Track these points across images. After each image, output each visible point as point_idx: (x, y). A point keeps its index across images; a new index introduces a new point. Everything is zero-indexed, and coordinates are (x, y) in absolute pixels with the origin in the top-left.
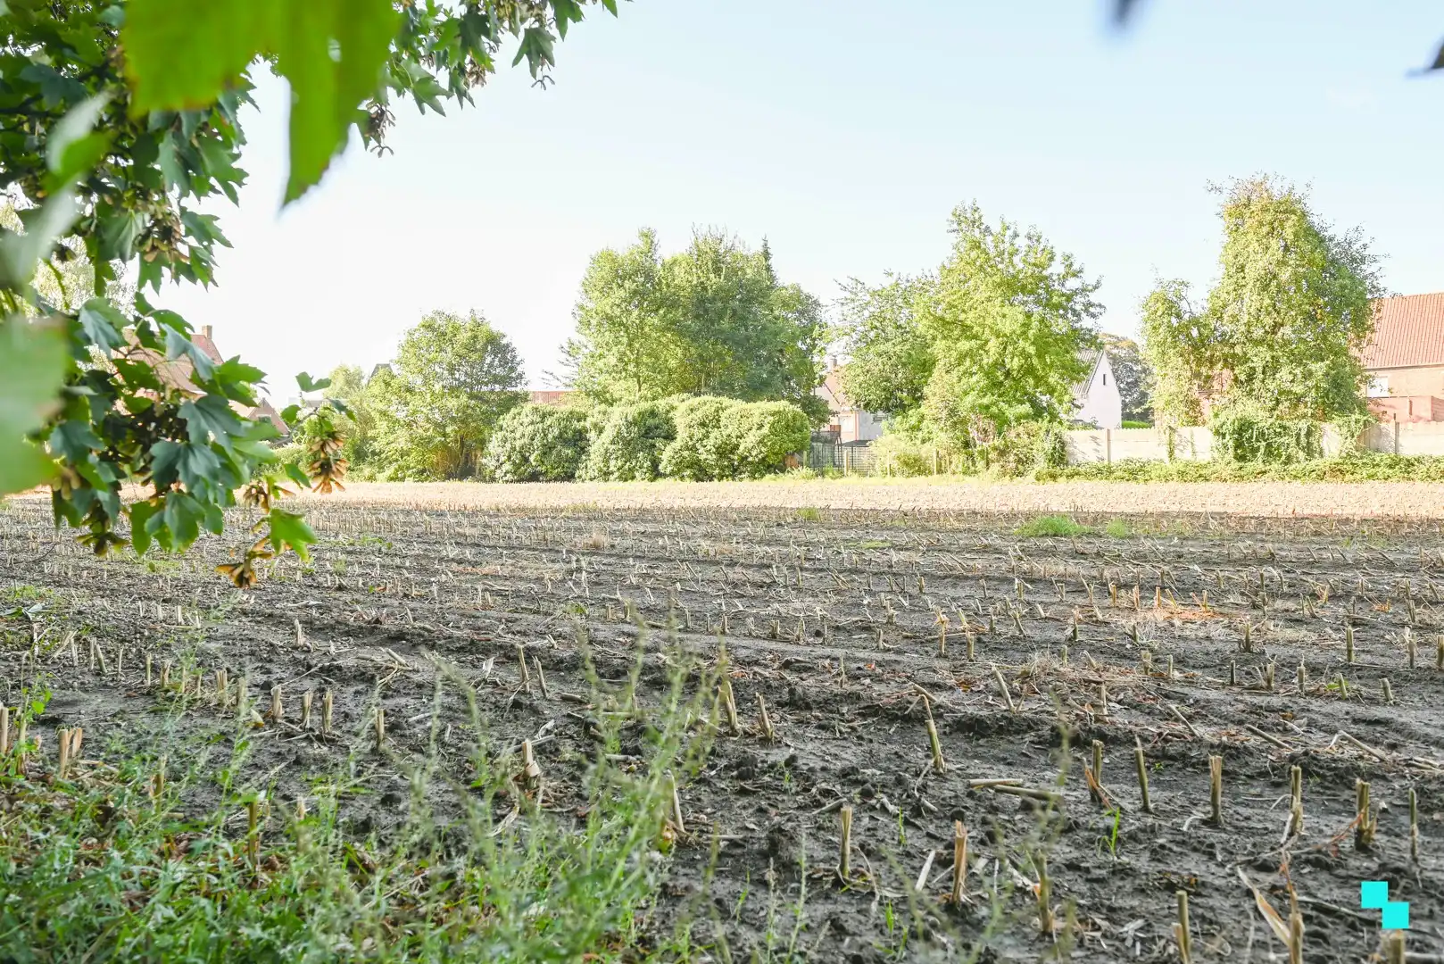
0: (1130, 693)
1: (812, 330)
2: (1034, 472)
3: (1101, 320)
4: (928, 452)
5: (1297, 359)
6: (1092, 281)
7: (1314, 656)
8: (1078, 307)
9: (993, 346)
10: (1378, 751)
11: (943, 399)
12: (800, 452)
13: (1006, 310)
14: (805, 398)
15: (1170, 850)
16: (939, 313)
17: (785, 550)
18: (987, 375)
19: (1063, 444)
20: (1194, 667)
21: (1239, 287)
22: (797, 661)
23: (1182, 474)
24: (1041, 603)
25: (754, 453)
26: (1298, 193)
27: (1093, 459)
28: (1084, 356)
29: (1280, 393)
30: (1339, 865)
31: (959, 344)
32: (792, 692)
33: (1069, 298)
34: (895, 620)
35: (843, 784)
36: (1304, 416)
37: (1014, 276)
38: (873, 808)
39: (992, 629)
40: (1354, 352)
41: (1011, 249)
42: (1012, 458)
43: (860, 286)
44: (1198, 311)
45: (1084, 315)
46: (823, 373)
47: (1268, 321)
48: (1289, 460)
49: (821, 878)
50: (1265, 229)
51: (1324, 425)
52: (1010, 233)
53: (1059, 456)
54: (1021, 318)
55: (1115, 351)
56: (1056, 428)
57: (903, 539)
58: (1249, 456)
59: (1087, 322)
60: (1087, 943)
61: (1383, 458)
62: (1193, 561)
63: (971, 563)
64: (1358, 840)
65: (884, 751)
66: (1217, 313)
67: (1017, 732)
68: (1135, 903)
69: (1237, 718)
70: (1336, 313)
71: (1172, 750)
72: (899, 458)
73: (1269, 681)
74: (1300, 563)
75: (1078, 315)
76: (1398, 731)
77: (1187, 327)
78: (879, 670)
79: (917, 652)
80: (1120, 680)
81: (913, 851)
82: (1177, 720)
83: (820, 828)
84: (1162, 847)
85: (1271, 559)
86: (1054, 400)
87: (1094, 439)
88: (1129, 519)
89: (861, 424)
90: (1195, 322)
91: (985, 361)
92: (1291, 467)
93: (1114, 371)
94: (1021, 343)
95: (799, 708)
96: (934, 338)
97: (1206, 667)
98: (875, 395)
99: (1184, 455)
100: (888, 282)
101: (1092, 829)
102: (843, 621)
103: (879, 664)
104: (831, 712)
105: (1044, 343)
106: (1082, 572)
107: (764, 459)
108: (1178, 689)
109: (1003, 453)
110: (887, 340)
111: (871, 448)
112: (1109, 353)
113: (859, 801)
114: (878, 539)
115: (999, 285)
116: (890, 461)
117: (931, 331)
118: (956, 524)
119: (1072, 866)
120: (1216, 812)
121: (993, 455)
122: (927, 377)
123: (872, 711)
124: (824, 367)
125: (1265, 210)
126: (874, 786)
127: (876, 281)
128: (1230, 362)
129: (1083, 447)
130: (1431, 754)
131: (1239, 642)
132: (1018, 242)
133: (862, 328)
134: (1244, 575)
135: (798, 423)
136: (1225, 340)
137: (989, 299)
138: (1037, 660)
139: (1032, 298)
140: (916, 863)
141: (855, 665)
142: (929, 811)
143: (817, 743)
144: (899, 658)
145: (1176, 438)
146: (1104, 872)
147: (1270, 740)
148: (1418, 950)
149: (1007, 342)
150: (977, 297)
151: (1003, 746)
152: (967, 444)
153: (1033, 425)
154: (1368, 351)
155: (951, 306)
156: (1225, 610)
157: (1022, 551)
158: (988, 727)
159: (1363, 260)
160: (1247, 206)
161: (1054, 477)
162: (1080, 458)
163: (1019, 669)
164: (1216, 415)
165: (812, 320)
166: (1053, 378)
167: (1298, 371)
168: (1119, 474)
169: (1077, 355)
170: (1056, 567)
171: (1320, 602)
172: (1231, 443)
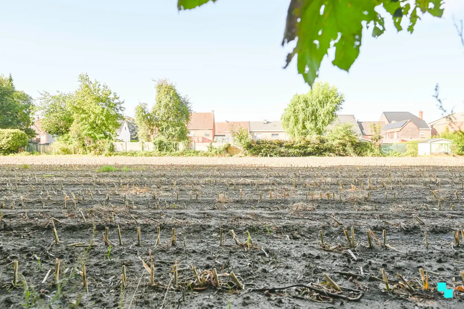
0: (121, 213)
1: (29, 107)
2: (105, 154)
3: (124, 112)
4: (71, 147)
5: (173, 126)
6: (122, 101)
7: (170, 199)
8: (118, 108)
9: (93, 116)
10: (181, 221)
11: (76, 131)
12: (24, 146)
13: (97, 106)
14: (26, 129)
15: (125, 255)
16: (75, 105)
17: (14, 178)
18: (90, 125)
19: (113, 146)
20: (140, 205)
21: (160, 107)
22: (9, 215)
23: (145, 154)
24: (100, 190)
25: (5, 147)
26: (173, 84)
27: (121, 150)
28: (119, 121)
29: (170, 134)
30: (167, 250)
31: (81, 115)
32: (5, 225)
33: (115, 105)
34: (50, 198)
35: (20, 254)
36: (175, 140)
37: (99, 97)
38: (31, 259)
39: (83, 199)
40: (186, 125)
41: (98, 89)
42: (98, 149)
43: (47, 94)
44: (150, 112)
45: (119, 110)
46: (33, 121)
47: (167, 116)
48: (171, 151)
49: (5, 287)
50: (166, 92)
51: (179, 143)
52: (98, 84)
53: (112, 149)
54: (101, 109)
55: (129, 121)
56: (111, 141)
57: (59, 173)
58: (162, 150)
59: (120, 112)
60: (97, 286)
61: (192, 151)
62: (145, 177)
63: (81, 180)
64: (172, 243)
65: (38, 240)
66: (154, 113)
67: (86, 228)
68: (113, 271)
69: (149, 216)
70: (182, 115)
71: (130, 227)
72: (61, 149)
73: (158, 206)
74: (171, 176)
75: (118, 110)
76: (186, 215)
77: (147, 116)
78: (42, 215)
79: (57, 208)
80: (119, 210)
81: (43, 271)
82: (133, 219)
83: (8, 270)
84: (123, 254)
85: (164, 176)
86: (111, 133)
87: (122, 144)
88: (130, 166)
89: (48, 138)
90: (149, 114)
91: (90, 121)
92: (172, 153)
93: (128, 127)
94: (101, 117)
95: (8, 230)
96: (73, 113)
97: (144, 204)
98: (53, 129)
99: (146, 149)
100: (57, 94)
101: (104, 253)
102: (32, 200)
103: (42, 213)
104: (21, 230)
105: (108, 117)
106: (114, 181)
107: (9, 148)
108: (135, 211)
109: (95, 148)
110: (57, 112)
111: (50, 146)
112: (127, 121)
113: (25, 258)
114: (50, 174)
115: (95, 99)
116: (58, 150)
117: (72, 110)
118: (78, 169)
119: (96, 265)
120: (139, 242)
121: (92, 149)
122: (71, 124)
123: (37, 228)
124: (34, 119)
125: (166, 88)
126: (32, 252)
127: (54, 93)
128: (158, 126)
129: (119, 147)
130: (192, 220)
131: (152, 197)
132: (100, 87)
133: (48, 108)
134: (157, 180)
135: (23, 137)
136: (156, 120)
137: (91, 103)
138: (95, 207)
139: (104, 104)
140: (44, 274)
141: (32, 214)
142: (51, 257)
143: (13, 241)
144: (50, 210)
145: (144, 145)
146: (105, 265)
147: (156, 221)
148: (182, 268)
149: (96, 115)
150: (87, 101)
151: (81, 233)
152: (84, 145)
153: (104, 140)
154: (189, 125)
155: (79, 104)
156: (151, 189)
157: (98, 176)
158: (77, 228)
159: (188, 103)
160: (162, 86)
161: (110, 155)
162: (118, 150)
163: (89, 210)
164: (154, 139)
165: (29, 103)
166: (111, 127)
167: (173, 129)
168: (129, 154)
169: (117, 121)
170: (107, 180)
171: (174, 186)
172: (158, 147)
